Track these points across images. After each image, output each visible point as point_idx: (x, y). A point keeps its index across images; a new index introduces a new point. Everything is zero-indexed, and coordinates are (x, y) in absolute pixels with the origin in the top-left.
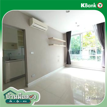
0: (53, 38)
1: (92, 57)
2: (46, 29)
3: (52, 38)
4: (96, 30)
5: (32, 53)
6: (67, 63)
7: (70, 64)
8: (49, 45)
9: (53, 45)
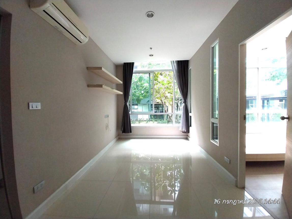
0: (103, 69)
1: (153, 117)
2: (85, 40)
3: (100, 68)
4: (175, 70)
5: (36, 106)
6: (124, 131)
7: (131, 132)
8: (88, 86)
9: (101, 86)
